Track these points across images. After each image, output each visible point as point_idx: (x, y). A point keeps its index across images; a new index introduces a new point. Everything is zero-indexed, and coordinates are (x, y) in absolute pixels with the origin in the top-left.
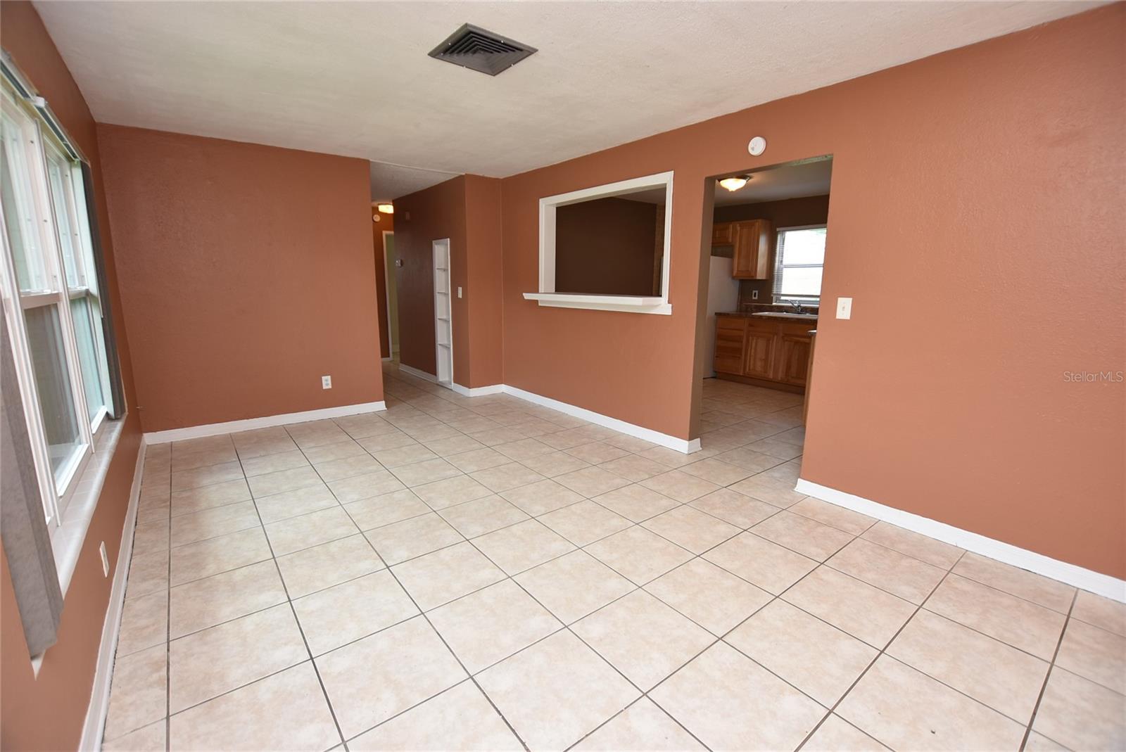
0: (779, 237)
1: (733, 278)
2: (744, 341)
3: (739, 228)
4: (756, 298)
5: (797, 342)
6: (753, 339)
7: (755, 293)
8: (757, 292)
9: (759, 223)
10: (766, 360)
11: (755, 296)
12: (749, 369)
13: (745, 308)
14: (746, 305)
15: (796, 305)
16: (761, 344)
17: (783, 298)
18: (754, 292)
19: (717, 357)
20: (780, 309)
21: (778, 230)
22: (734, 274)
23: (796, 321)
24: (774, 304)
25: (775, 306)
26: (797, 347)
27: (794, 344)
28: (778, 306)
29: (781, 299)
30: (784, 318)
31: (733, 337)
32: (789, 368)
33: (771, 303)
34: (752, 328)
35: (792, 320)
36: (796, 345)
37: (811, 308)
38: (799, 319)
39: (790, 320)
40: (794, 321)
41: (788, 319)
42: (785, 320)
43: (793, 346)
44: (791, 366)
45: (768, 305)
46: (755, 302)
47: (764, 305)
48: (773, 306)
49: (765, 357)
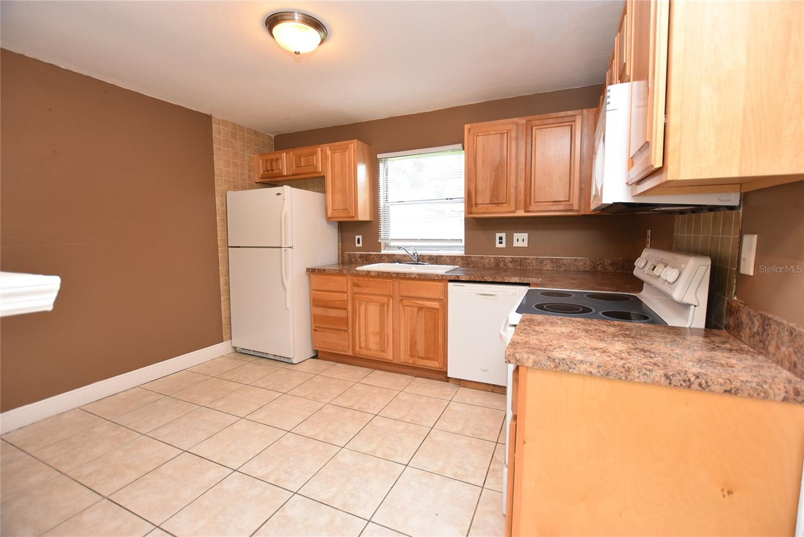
0: (381, 166)
1: (328, 219)
2: (350, 308)
3: (329, 153)
4: (361, 245)
5: (420, 308)
6: (360, 305)
7: (359, 239)
8: (360, 237)
9: (354, 145)
10: (381, 333)
11: (359, 242)
12: (360, 348)
13: (347, 261)
14: (349, 255)
15: (411, 252)
16: (373, 311)
17: (392, 244)
18: (357, 237)
19: (315, 330)
20: (392, 259)
21: (379, 156)
22: (329, 215)
23: (417, 277)
24: (383, 252)
25: (385, 255)
26: (422, 314)
27: (418, 311)
28: (388, 255)
29: (391, 245)
30: (401, 273)
31: (334, 303)
32: (413, 344)
33: (380, 252)
34: (358, 288)
35: (411, 276)
36: (420, 312)
37: (429, 256)
38: (422, 275)
39: (408, 277)
40: (414, 277)
41: (406, 275)
42: (402, 276)
43: (416, 313)
44: (415, 342)
45: (375, 254)
46: (359, 249)
47: (371, 255)
48: (383, 255)
49: (380, 330)
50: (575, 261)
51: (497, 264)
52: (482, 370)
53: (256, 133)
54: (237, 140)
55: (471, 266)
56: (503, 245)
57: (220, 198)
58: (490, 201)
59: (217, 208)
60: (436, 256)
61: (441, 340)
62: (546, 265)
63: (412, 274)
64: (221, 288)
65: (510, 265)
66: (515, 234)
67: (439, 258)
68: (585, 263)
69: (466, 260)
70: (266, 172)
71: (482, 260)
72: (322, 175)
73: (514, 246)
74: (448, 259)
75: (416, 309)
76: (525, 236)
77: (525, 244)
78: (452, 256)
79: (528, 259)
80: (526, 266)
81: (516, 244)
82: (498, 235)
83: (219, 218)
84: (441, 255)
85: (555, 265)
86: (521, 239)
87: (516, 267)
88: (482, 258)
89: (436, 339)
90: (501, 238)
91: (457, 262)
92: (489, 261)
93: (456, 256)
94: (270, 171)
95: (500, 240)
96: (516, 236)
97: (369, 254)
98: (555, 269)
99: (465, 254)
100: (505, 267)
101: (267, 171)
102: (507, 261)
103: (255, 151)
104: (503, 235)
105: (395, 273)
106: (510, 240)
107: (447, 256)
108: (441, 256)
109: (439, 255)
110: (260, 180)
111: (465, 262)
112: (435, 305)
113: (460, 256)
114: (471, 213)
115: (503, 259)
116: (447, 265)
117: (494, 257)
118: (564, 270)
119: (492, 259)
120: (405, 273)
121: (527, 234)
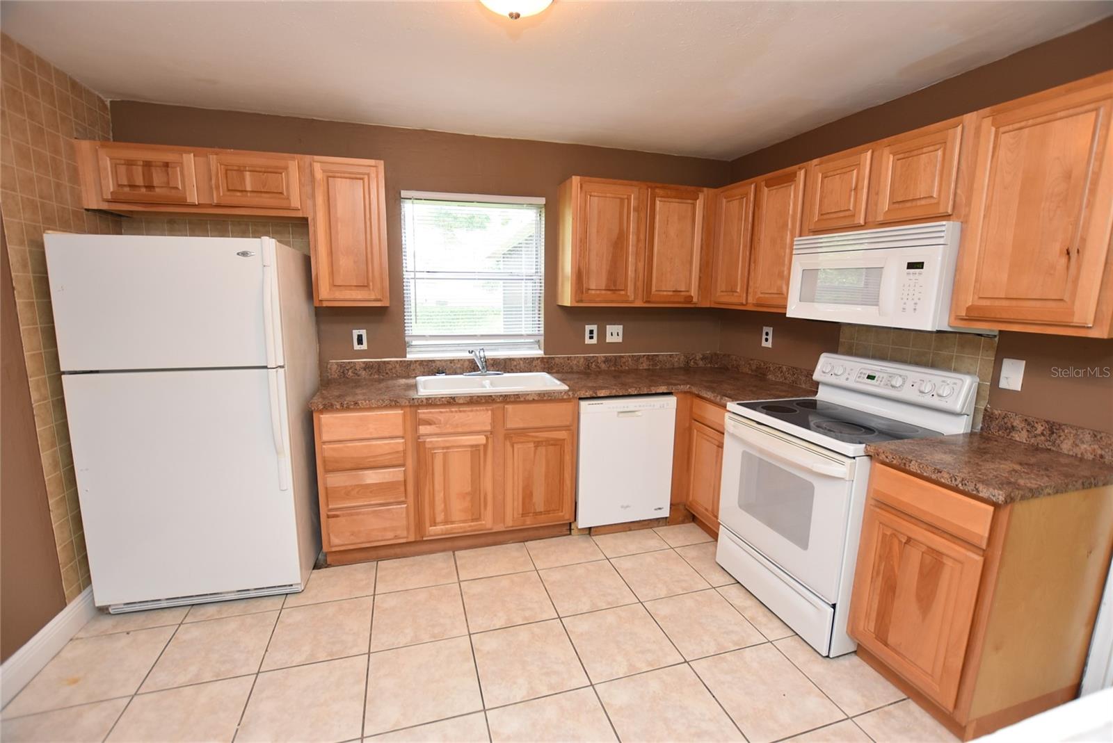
1: (321, 303)
2: (412, 463)
4: (365, 346)
5: (539, 443)
7: (360, 336)
8: (363, 332)
9: (378, 171)
10: (474, 493)
11: (360, 342)
12: (434, 524)
14: (340, 365)
18: (356, 333)
21: (404, 193)
22: (324, 295)
23: (536, 398)
24: (411, 356)
25: (416, 361)
26: (542, 450)
27: (536, 447)
28: (421, 363)
29: (413, 344)
30: (510, 395)
31: (378, 459)
32: (528, 495)
33: (406, 357)
34: (428, 427)
35: (528, 398)
36: (539, 448)
37: (492, 359)
38: (544, 394)
39: (522, 399)
40: (531, 399)
41: (519, 398)
42: (513, 400)
43: (533, 449)
44: (531, 494)
45: (397, 362)
46: (361, 354)
47: (388, 363)
48: (411, 361)
49: (472, 487)
50: (671, 357)
51: (588, 365)
52: (622, 507)
53: (74, 85)
54: (37, 96)
55: (554, 371)
56: (594, 341)
57: (17, 247)
58: (606, 286)
59: (13, 274)
60: (503, 359)
61: (568, 482)
62: (642, 363)
63: (528, 394)
64: (46, 478)
65: (603, 366)
66: (608, 326)
67: (508, 362)
68: (679, 359)
69: (547, 362)
70: (127, 189)
71: (569, 361)
72: (300, 215)
73: (607, 341)
74: (521, 362)
75: (532, 445)
76: (619, 328)
77: (619, 339)
78: (528, 359)
79: (623, 357)
80: (621, 366)
81: (609, 339)
82: (588, 328)
83: (21, 301)
84: (511, 357)
85: (651, 363)
86: (615, 333)
87: (610, 368)
88: (569, 358)
89: (562, 481)
90: (591, 332)
91: (536, 366)
92: (578, 362)
93: (533, 358)
94: (143, 190)
95: (590, 334)
96: (610, 329)
97: (384, 362)
98: (651, 367)
99: (545, 354)
100: (598, 370)
101: (132, 186)
102: (599, 361)
103: (77, 130)
104: (594, 327)
105: (501, 396)
106: (602, 334)
107: (521, 359)
108: (511, 360)
109: (507, 357)
110: (105, 206)
111: (547, 366)
112: (562, 435)
113: (539, 358)
114: (581, 301)
115: (596, 358)
116: (521, 372)
117: (584, 357)
118: (660, 369)
119: (582, 360)
120: (517, 395)
121: (621, 326)
